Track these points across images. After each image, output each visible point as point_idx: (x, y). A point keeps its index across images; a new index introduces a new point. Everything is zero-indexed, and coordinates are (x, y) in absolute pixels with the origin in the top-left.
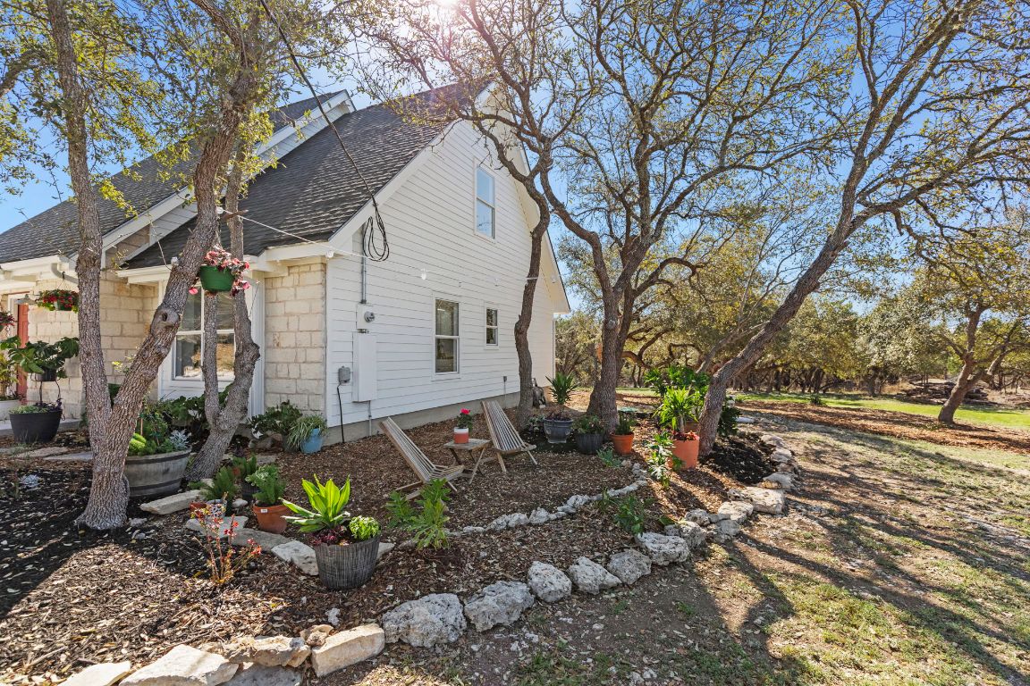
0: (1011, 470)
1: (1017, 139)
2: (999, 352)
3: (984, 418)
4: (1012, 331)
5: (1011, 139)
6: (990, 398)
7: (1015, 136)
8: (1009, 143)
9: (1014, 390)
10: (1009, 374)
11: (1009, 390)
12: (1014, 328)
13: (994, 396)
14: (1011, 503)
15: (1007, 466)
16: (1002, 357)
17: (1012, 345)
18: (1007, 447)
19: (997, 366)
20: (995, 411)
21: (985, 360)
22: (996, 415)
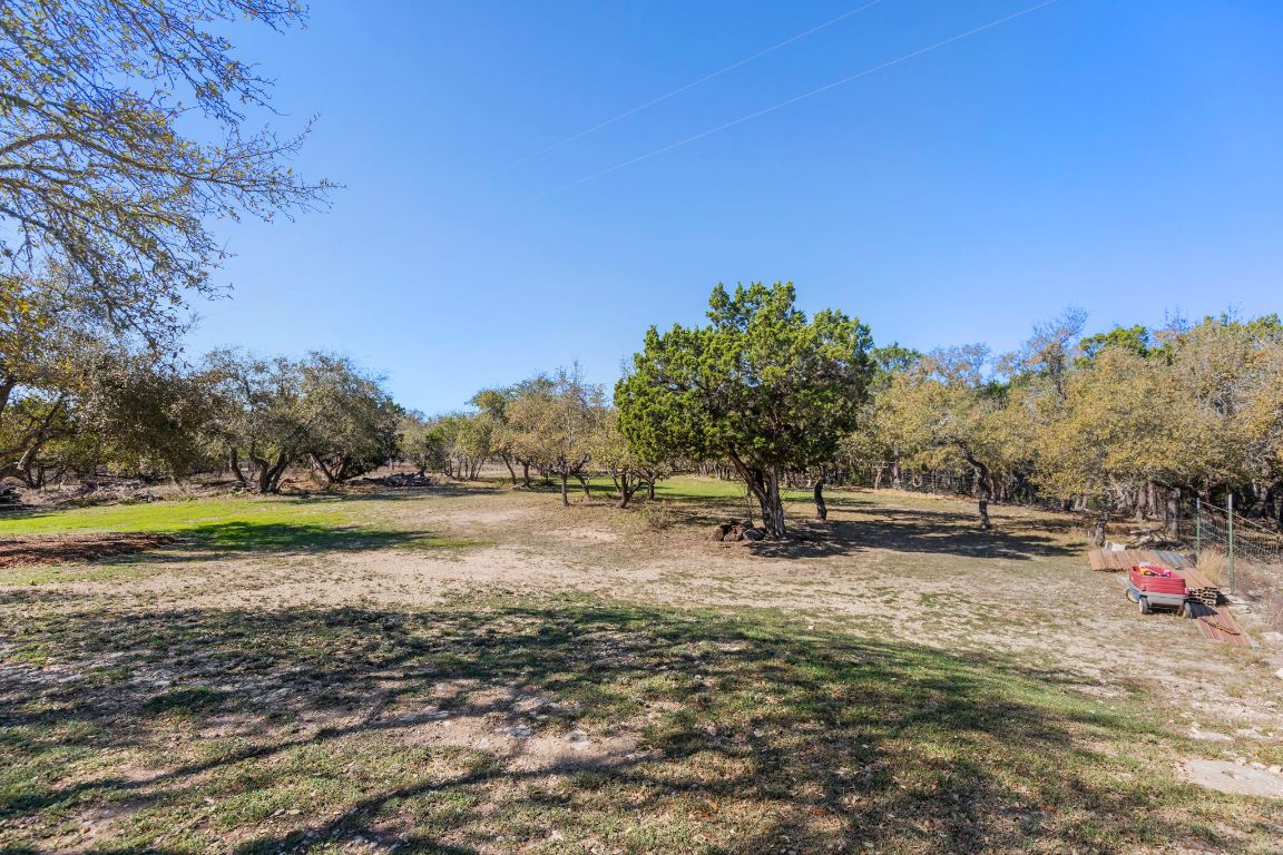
0: (38, 587)
1: (45, 176)
2: (34, 440)
3: (13, 527)
4: (51, 414)
5: (41, 174)
6: (24, 500)
7: (45, 172)
8: (37, 178)
9: (56, 487)
10: (50, 468)
11: (49, 487)
12: (55, 410)
13: (31, 497)
14: (26, 631)
15: (33, 584)
16: (38, 445)
17: (51, 430)
18: (38, 560)
19: (31, 458)
20: (30, 516)
21: (15, 451)
22: (30, 520)
